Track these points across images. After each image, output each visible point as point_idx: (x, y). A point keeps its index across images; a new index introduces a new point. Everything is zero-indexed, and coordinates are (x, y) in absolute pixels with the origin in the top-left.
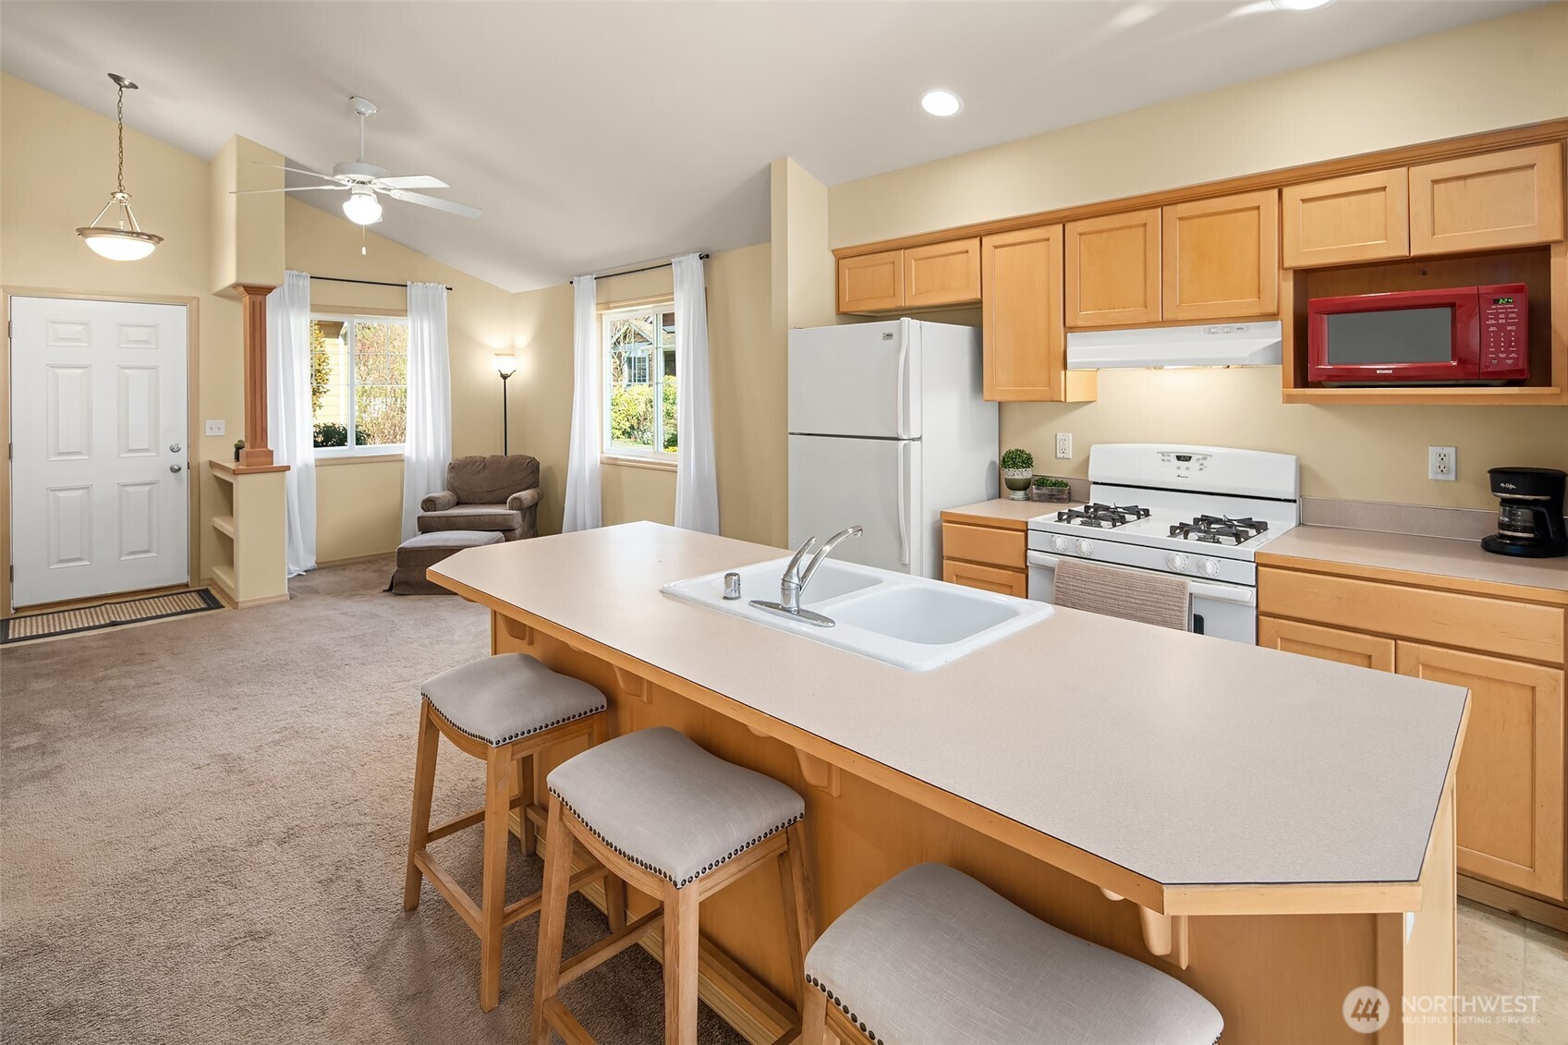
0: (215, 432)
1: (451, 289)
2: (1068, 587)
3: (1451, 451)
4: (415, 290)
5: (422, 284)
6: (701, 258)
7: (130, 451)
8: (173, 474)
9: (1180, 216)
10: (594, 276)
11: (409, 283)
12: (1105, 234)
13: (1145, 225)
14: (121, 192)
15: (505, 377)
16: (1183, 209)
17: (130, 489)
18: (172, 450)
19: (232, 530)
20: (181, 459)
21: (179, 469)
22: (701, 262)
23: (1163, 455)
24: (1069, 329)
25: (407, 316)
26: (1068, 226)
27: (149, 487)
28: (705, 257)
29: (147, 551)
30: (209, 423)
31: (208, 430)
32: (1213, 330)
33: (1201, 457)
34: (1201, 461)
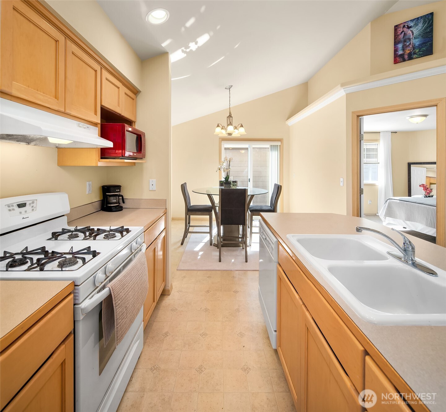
3: (91, 183)
13: (57, 41)
16: (74, 48)
23: (9, 207)
32: (80, 125)
33: (31, 202)
34: (32, 205)
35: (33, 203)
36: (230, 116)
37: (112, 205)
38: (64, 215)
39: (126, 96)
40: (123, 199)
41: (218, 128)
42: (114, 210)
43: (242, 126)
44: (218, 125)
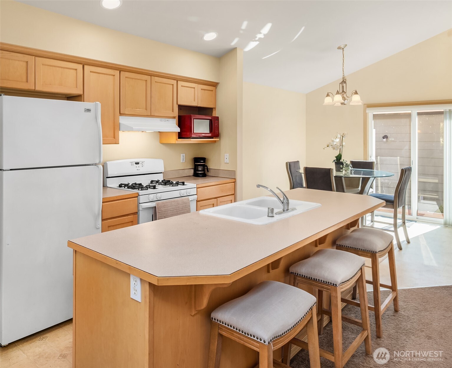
2: (162, 211)
3: (184, 155)
9: (156, 81)
12: (134, 80)
13: (146, 81)
16: (157, 79)
23: (131, 163)
24: (121, 114)
26: (122, 73)
32: (162, 120)
33: (142, 162)
34: (142, 164)
35: (143, 163)
36: (344, 82)
37: (199, 172)
38: (161, 173)
39: (203, 91)
40: (207, 169)
41: (328, 98)
42: (201, 176)
43: (356, 93)
44: (328, 94)
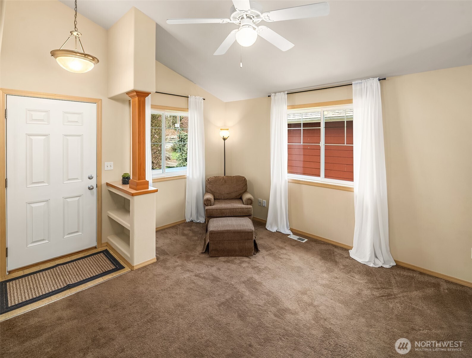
0: (109, 168)
1: (205, 99)
4: (192, 99)
5: (194, 97)
6: (379, 80)
7: (69, 180)
8: (90, 191)
10: (286, 93)
11: (189, 96)
14: (76, 31)
15: (224, 139)
17: (68, 200)
18: (89, 178)
19: (129, 225)
20: (93, 183)
21: (93, 188)
22: (378, 82)
25: (188, 111)
27: (78, 198)
28: (382, 79)
29: (77, 232)
30: (107, 164)
31: (106, 167)
